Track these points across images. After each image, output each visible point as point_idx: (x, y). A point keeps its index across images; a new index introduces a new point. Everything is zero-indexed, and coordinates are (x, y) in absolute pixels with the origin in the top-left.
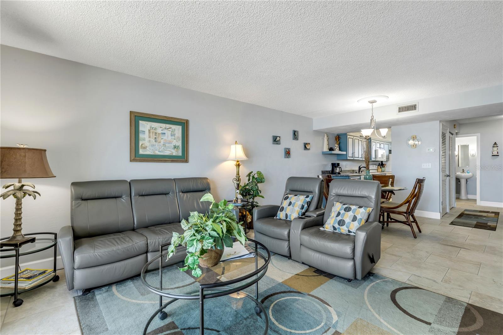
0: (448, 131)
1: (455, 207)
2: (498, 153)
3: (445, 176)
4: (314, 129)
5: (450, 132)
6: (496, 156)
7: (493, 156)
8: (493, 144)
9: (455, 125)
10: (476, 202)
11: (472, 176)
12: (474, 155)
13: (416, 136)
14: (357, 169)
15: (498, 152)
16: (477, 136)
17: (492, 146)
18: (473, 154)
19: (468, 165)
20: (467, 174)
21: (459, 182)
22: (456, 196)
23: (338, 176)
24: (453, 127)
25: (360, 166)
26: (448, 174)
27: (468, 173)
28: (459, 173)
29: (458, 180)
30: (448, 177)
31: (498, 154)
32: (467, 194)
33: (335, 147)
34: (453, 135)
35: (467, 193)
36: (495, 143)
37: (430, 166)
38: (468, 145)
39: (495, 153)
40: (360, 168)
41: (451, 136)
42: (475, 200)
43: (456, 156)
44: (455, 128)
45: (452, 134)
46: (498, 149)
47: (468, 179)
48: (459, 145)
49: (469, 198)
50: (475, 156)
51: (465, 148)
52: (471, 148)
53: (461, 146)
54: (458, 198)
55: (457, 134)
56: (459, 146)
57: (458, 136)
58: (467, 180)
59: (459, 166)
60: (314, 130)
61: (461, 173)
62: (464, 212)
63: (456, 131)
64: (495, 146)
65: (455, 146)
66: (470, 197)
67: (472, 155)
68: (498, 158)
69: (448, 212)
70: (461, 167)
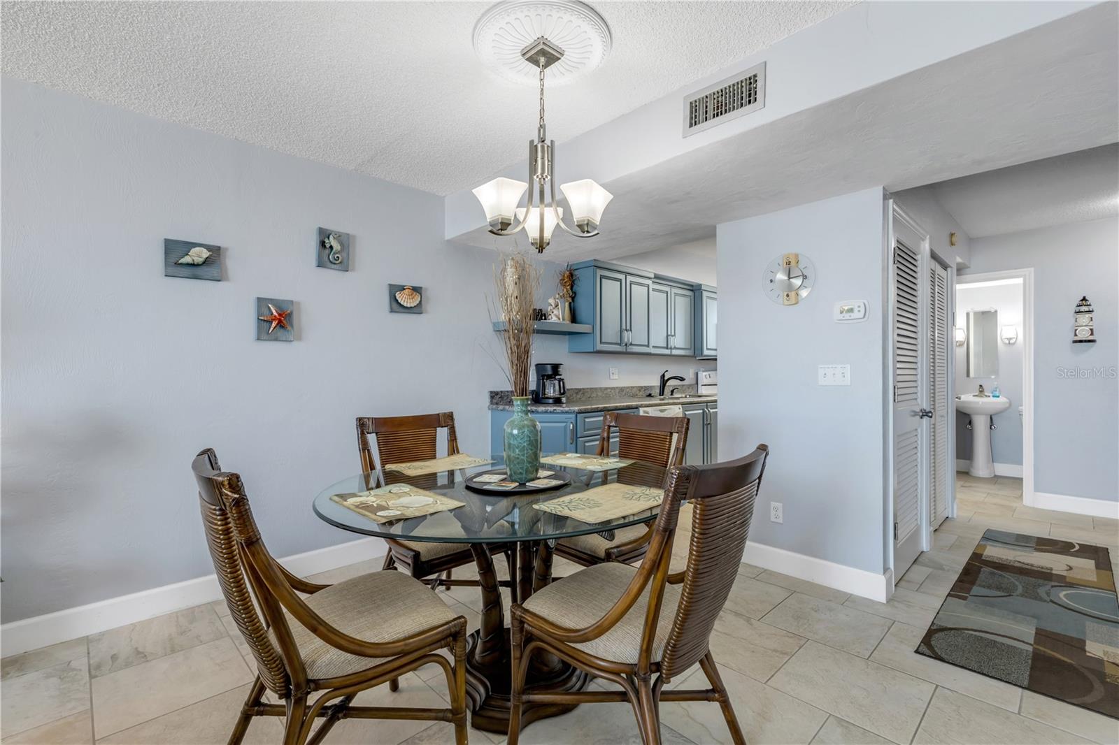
0: (926, 247)
1: (953, 518)
2: (1092, 334)
3: (915, 414)
4: (446, 239)
5: (934, 256)
6: (1086, 341)
7: (1075, 342)
8: (1077, 301)
9: (952, 235)
10: (1021, 488)
11: (1007, 405)
12: (1012, 341)
13: (797, 256)
14: (656, 382)
15: (1092, 330)
16: (1024, 277)
17: (1074, 308)
18: (1010, 339)
19: (996, 372)
20: (992, 399)
21: (970, 423)
22: (958, 465)
23: (537, 412)
24: (948, 239)
25: (663, 376)
26: (926, 406)
27: (993, 396)
28: (968, 398)
29: (964, 420)
30: (925, 419)
31: (1091, 338)
32: (993, 461)
33: (549, 308)
34: (949, 269)
35: (993, 458)
36: (1084, 299)
37: (848, 375)
38: (996, 311)
39: (1084, 334)
40: (664, 382)
41: (939, 270)
42: (1018, 482)
43: (961, 345)
44: (952, 244)
45: (945, 267)
46: (1092, 319)
47: (995, 414)
48: (969, 310)
49: (998, 473)
50: (1014, 344)
51: (986, 319)
52: (1002, 319)
53: (976, 313)
54: (963, 474)
55: (960, 270)
56: (968, 314)
57: (963, 277)
58: (991, 418)
59: (968, 375)
60: (448, 241)
61: (974, 396)
62: (984, 547)
63: (959, 260)
64: (1083, 309)
65: (952, 309)
66: (1003, 469)
67: (1007, 342)
68: (1093, 349)
69: (925, 550)
70: (974, 378)
